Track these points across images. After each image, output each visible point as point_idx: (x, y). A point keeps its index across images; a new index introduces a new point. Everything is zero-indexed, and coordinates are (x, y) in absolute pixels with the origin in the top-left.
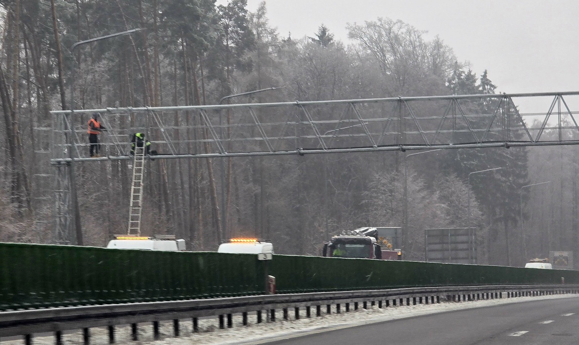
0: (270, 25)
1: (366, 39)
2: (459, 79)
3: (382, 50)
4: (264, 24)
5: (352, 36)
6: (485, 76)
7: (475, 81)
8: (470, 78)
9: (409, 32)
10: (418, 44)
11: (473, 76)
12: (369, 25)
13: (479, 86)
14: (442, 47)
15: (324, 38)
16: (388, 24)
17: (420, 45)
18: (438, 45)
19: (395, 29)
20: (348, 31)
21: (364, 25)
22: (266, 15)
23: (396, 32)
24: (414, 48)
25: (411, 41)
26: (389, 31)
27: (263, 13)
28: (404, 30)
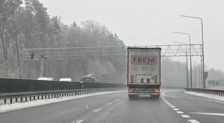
0: (62, 22)
1: (85, 25)
2: (109, 35)
3: (90, 28)
4: (60, 22)
5: (82, 24)
6: (116, 34)
7: (113, 36)
8: (112, 35)
9: (97, 23)
10: (99, 26)
11: (113, 34)
12: (86, 21)
13: (114, 37)
14: (105, 27)
15: (75, 25)
16: (91, 21)
17: (99, 27)
18: (104, 27)
19: (93, 22)
20: (81, 23)
21: (85, 21)
22: (61, 20)
23: (93, 23)
24: (98, 27)
25: (97, 26)
26: (92, 23)
27: (60, 19)
28: (95, 23)
